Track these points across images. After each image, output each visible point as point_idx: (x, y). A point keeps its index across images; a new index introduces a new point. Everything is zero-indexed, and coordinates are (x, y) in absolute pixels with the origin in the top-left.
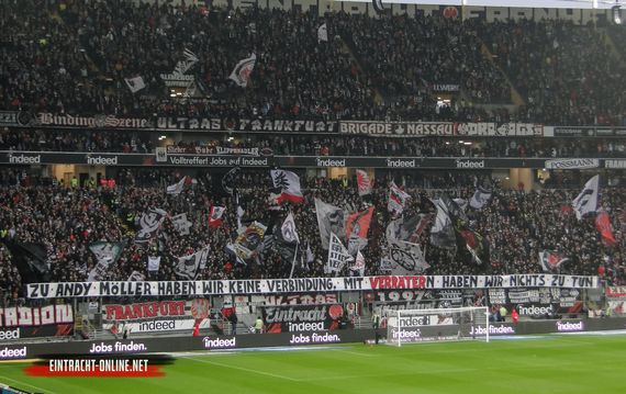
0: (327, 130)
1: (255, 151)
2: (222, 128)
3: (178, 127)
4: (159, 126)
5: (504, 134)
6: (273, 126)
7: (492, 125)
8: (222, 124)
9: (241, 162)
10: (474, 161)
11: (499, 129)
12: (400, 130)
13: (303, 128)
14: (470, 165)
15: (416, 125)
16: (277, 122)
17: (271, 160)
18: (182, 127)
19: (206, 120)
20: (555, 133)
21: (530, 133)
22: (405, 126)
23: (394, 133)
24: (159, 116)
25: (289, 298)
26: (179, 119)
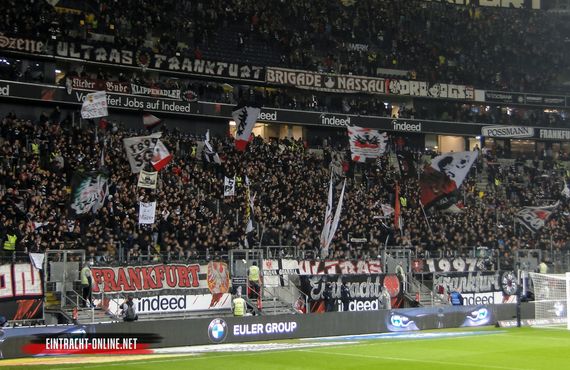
0: (252, 77)
1: (176, 94)
2: (134, 64)
3: (82, 57)
4: (59, 52)
5: (436, 96)
6: (193, 66)
7: (424, 84)
8: (134, 58)
9: (160, 106)
10: (411, 123)
11: (431, 90)
12: (330, 84)
13: (226, 72)
14: (406, 127)
15: (347, 78)
16: (197, 62)
17: (195, 106)
18: (87, 56)
19: (114, 51)
20: (486, 98)
21: (462, 96)
22: (335, 79)
23: (324, 86)
24: (58, 39)
25: (327, 264)
26: (84, 47)
